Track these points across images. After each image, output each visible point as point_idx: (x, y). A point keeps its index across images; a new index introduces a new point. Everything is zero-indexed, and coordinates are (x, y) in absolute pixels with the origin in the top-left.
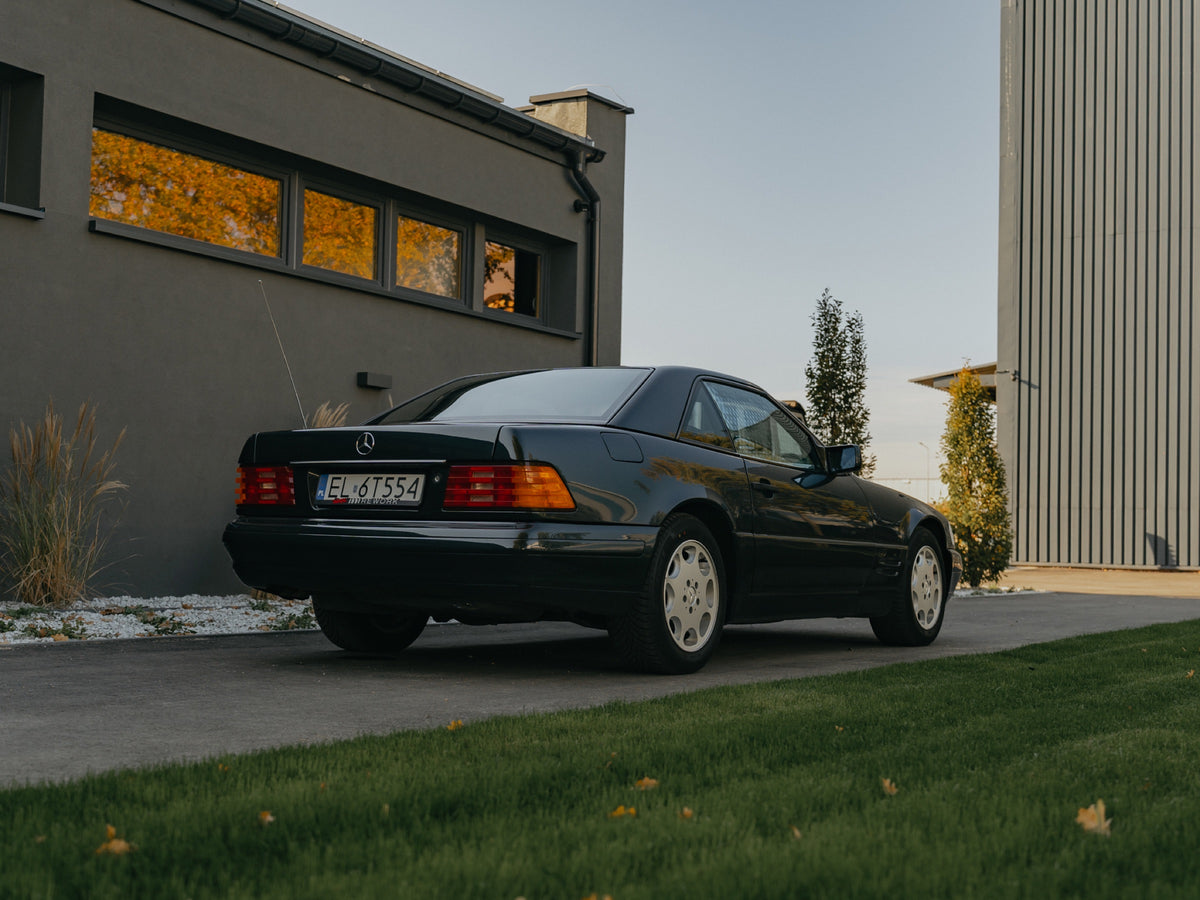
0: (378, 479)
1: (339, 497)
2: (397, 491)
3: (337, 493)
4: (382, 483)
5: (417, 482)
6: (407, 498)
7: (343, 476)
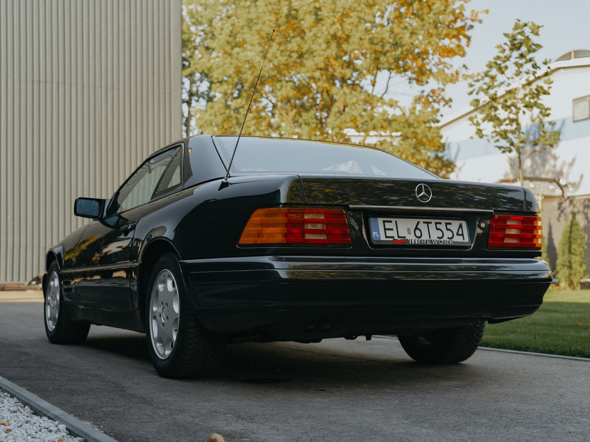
0: (428, 223)
1: (396, 238)
2: (448, 234)
3: (393, 234)
4: (432, 227)
5: (461, 226)
6: (458, 239)
7: (394, 220)
